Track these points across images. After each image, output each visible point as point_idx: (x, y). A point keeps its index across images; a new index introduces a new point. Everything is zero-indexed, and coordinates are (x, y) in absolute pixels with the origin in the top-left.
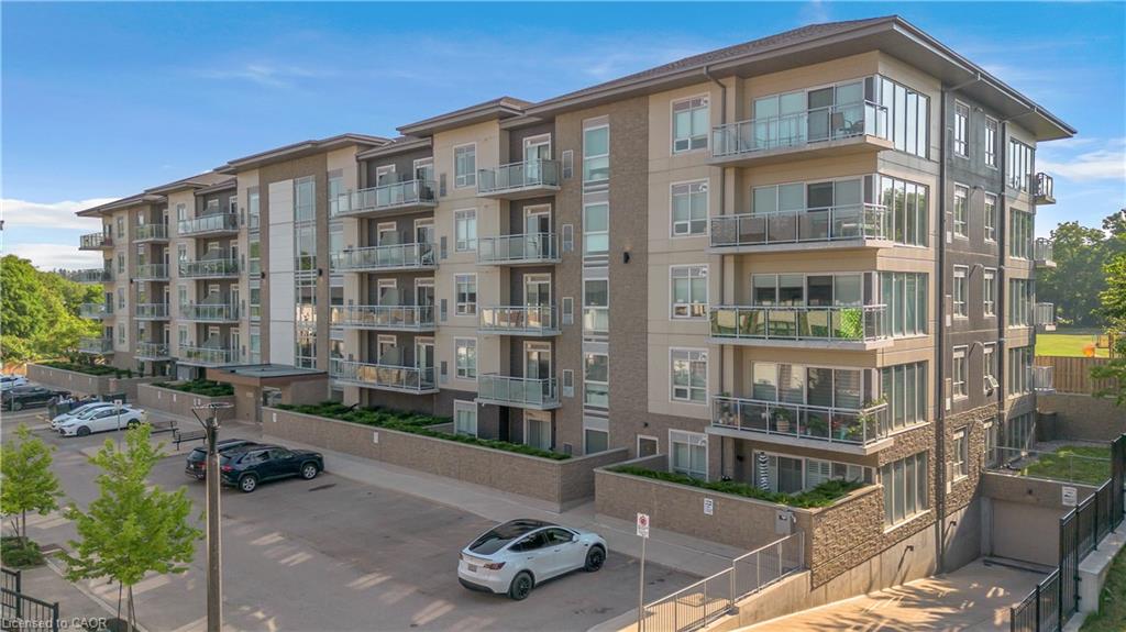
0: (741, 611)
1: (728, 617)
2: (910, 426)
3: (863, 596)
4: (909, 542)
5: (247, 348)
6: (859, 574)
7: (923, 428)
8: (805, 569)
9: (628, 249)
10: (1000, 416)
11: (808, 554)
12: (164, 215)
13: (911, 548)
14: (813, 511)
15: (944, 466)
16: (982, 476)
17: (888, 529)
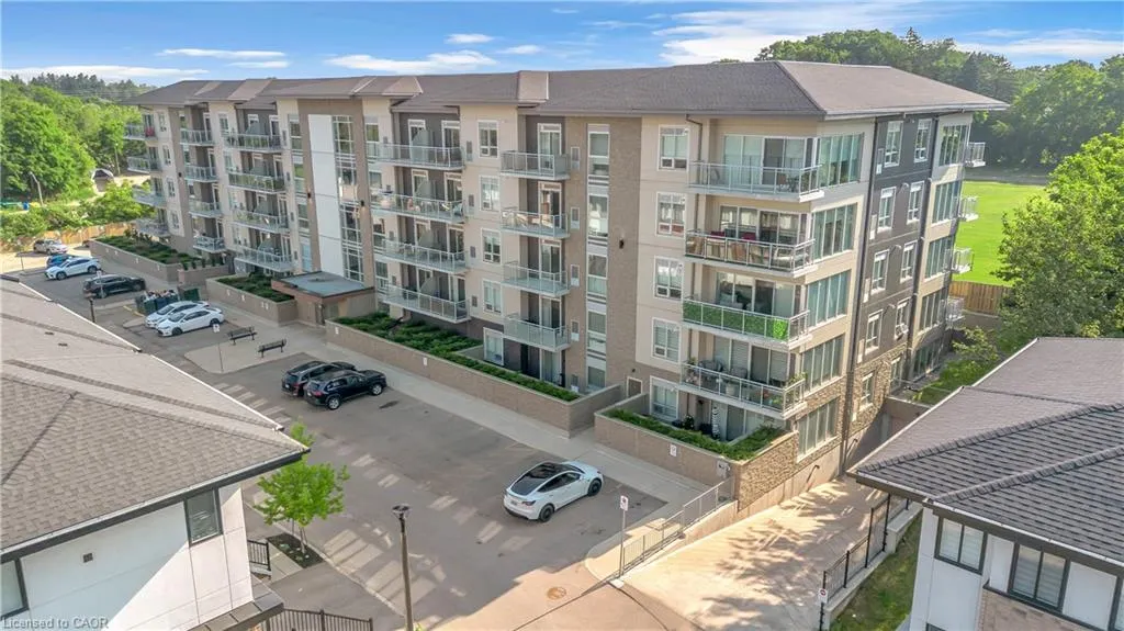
0: (687, 536)
1: (678, 540)
2: (824, 384)
3: (777, 506)
4: (817, 463)
5: (299, 253)
6: (776, 493)
7: (836, 383)
8: (735, 499)
9: (623, 237)
10: (908, 352)
11: (737, 490)
12: (205, 118)
13: (818, 467)
14: (742, 462)
15: (852, 404)
16: (885, 400)
17: (800, 458)
